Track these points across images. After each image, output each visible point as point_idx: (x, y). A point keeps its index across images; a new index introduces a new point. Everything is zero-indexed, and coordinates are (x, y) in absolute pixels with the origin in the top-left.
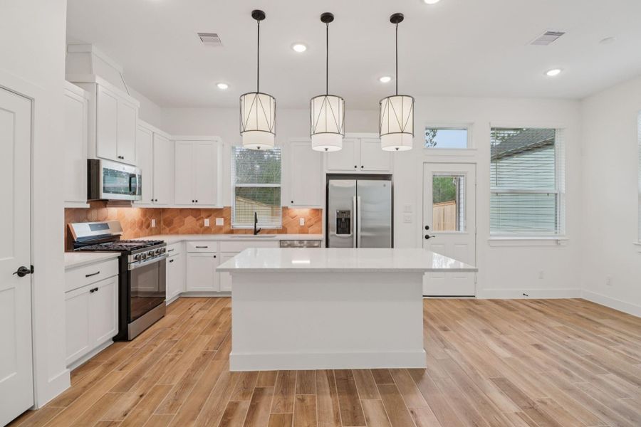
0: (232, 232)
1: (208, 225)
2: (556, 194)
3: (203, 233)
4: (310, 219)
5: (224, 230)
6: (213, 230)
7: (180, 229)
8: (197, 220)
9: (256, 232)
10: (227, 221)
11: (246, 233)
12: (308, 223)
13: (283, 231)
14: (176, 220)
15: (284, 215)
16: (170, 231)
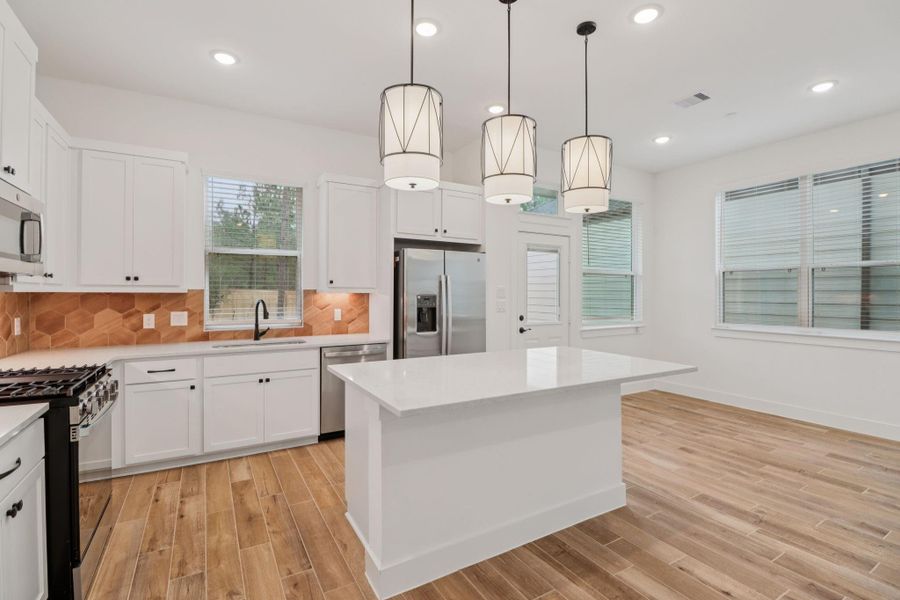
0: (206, 337)
1: (152, 326)
2: (632, 276)
3: (139, 343)
4: (351, 310)
5: (189, 334)
6: (162, 336)
7: (82, 337)
8: (126, 317)
9: (258, 334)
10: (196, 317)
11: (235, 338)
12: (348, 317)
13: (306, 330)
14: (71, 320)
15: (307, 304)
16: (53, 341)
